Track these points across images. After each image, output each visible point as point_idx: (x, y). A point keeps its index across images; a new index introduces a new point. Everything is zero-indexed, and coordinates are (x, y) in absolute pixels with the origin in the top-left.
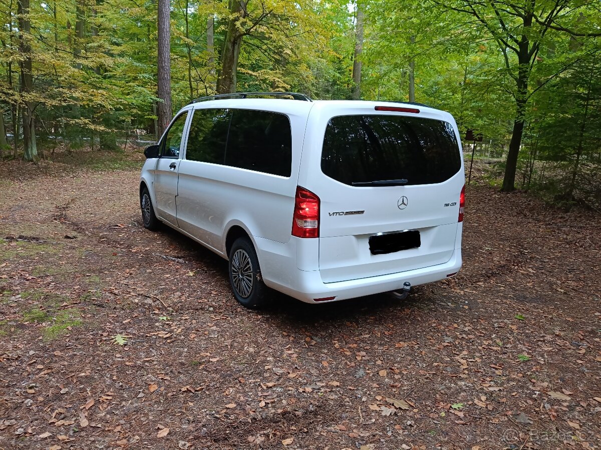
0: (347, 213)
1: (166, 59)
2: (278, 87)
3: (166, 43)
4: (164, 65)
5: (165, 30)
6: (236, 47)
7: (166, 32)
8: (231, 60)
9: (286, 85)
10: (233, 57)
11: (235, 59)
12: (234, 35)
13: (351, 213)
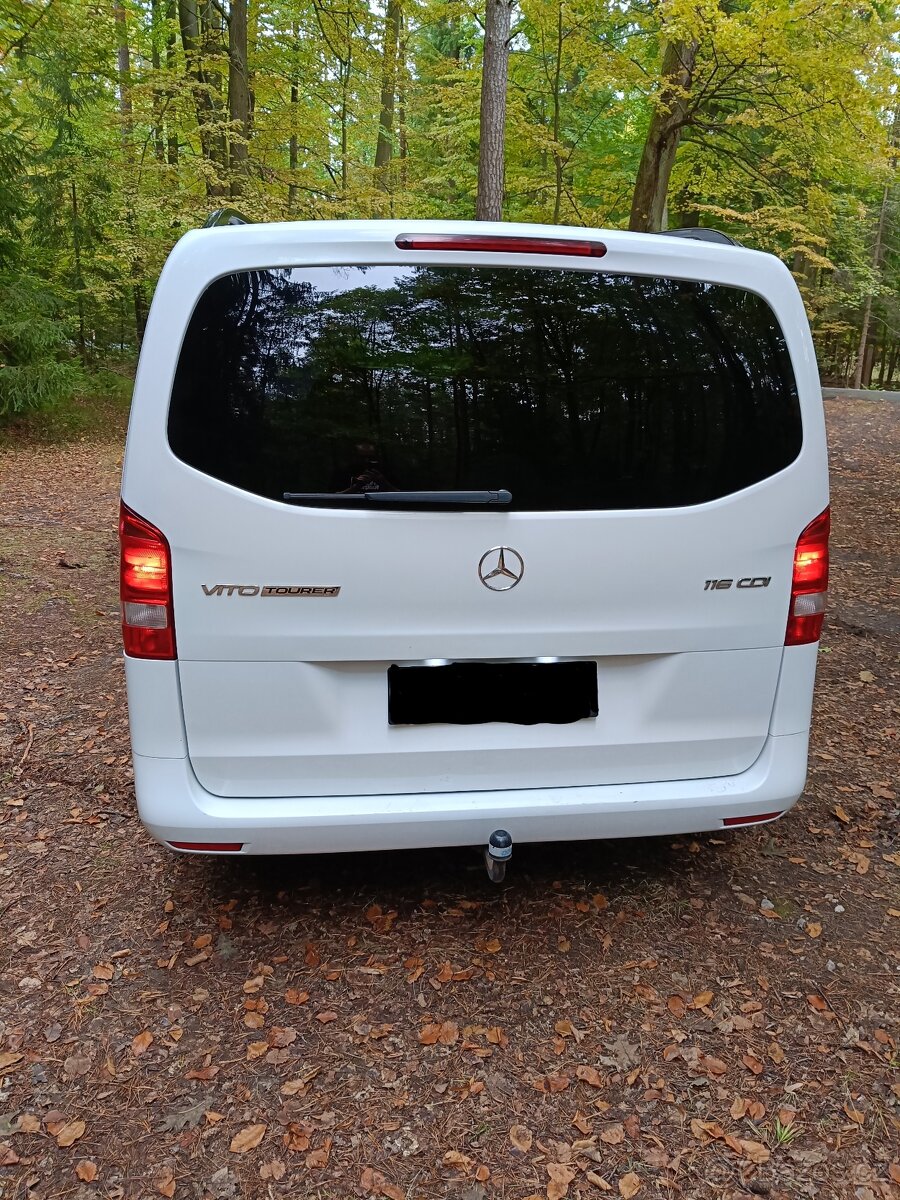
0: (270, 591)
1: (492, 193)
2: (796, 244)
3: (495, 156)
4: (487, 205)
5: (493, 129)
6: (665, 155)
7: (496, 132)
8: (650, 186)
9: (816, 239)
10: (657, 179)
11: (661, 182)
12: (661, 128)
13: (288, 591)
